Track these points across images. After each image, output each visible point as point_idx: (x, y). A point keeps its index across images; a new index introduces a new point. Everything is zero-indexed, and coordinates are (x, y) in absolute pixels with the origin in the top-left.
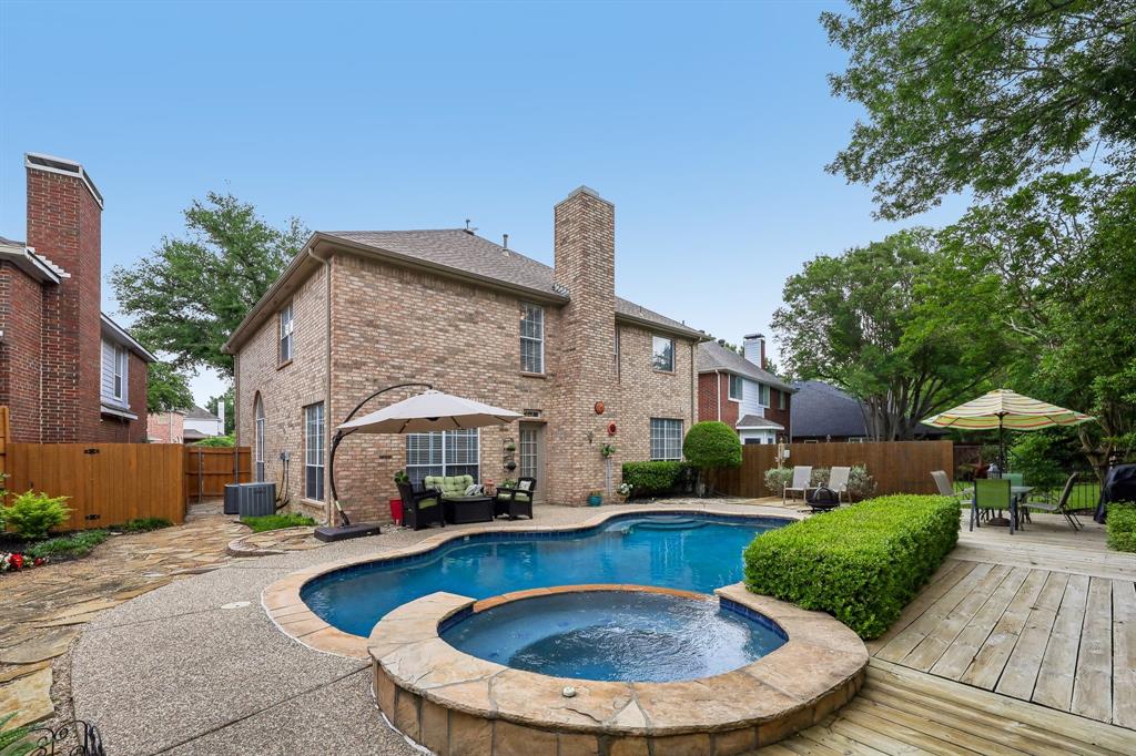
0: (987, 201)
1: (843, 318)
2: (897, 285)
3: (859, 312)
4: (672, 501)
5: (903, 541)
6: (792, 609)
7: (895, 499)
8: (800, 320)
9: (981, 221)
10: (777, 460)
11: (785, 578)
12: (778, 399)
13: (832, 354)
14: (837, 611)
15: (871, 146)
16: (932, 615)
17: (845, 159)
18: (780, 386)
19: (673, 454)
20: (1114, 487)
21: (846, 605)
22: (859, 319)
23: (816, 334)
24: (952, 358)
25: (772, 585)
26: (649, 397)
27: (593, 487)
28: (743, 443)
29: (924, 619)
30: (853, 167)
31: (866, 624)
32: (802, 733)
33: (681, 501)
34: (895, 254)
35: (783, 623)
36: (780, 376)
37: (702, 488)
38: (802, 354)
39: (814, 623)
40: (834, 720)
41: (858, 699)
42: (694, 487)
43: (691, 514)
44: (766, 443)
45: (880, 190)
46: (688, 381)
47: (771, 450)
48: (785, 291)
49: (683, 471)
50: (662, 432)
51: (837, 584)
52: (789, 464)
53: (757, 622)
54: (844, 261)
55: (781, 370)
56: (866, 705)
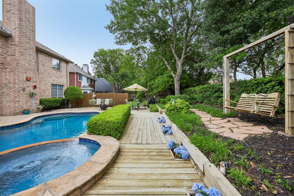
0: (133, 47)
1: (107, 64)
2: (118, 60)
3: (110, 64)
4: (60, 110)
5: (124, 115)
6: (101, 137)
7: (120, 106)
8: (97, 63)
9: (132, 50)
10: (92, 97)
11: (98, 129)
12: (92, 82)
13: (105, 72)
14: (112, 135)
15: (114, 26)
16: (129, 130)
17: (109, 26)
18: (93, 79)
19: (61, 95)
20: (150, 101)
21: (113, 133)
22: (110, 65)
23: (101, 67)
24: (127, 77)
25: (95, 131)
26: (51, 77)
27: (25, 107)
28: (83, 93)
29: (128, 132)
30: (110, 29)
31: (118, 136)
32: (107, 172)
33: (63, 110)
34: (118, 53)
35: (98, 142)
36: (92, 76)
37: (70, 106)
38: (98, 71)
39: (107, 139)
40: (114, 164)
41: (118, 156)
42: (68, 105)
43: (67, 113)
44: (89, 93)
45: (116, 37)
46: (66, 74)
47: (91, 95)
48: (94, 55)
49: (64, 101)
50: (56, 89)
51: (112, 128)
52: (95, 98)
53: (91, 143)
54: (107, 51)
55: (93, 75)
56: (120, 157)
